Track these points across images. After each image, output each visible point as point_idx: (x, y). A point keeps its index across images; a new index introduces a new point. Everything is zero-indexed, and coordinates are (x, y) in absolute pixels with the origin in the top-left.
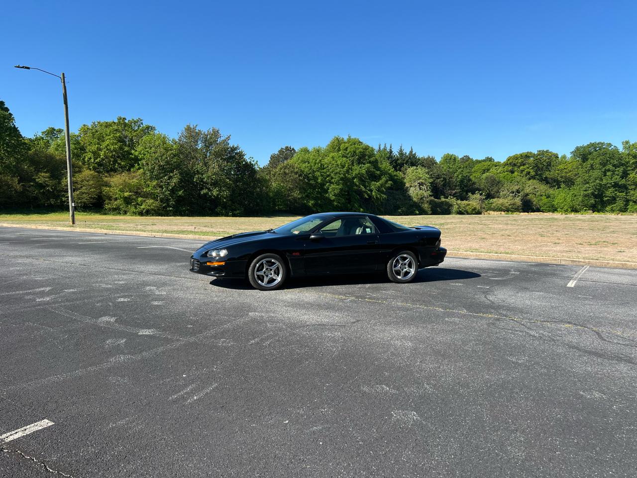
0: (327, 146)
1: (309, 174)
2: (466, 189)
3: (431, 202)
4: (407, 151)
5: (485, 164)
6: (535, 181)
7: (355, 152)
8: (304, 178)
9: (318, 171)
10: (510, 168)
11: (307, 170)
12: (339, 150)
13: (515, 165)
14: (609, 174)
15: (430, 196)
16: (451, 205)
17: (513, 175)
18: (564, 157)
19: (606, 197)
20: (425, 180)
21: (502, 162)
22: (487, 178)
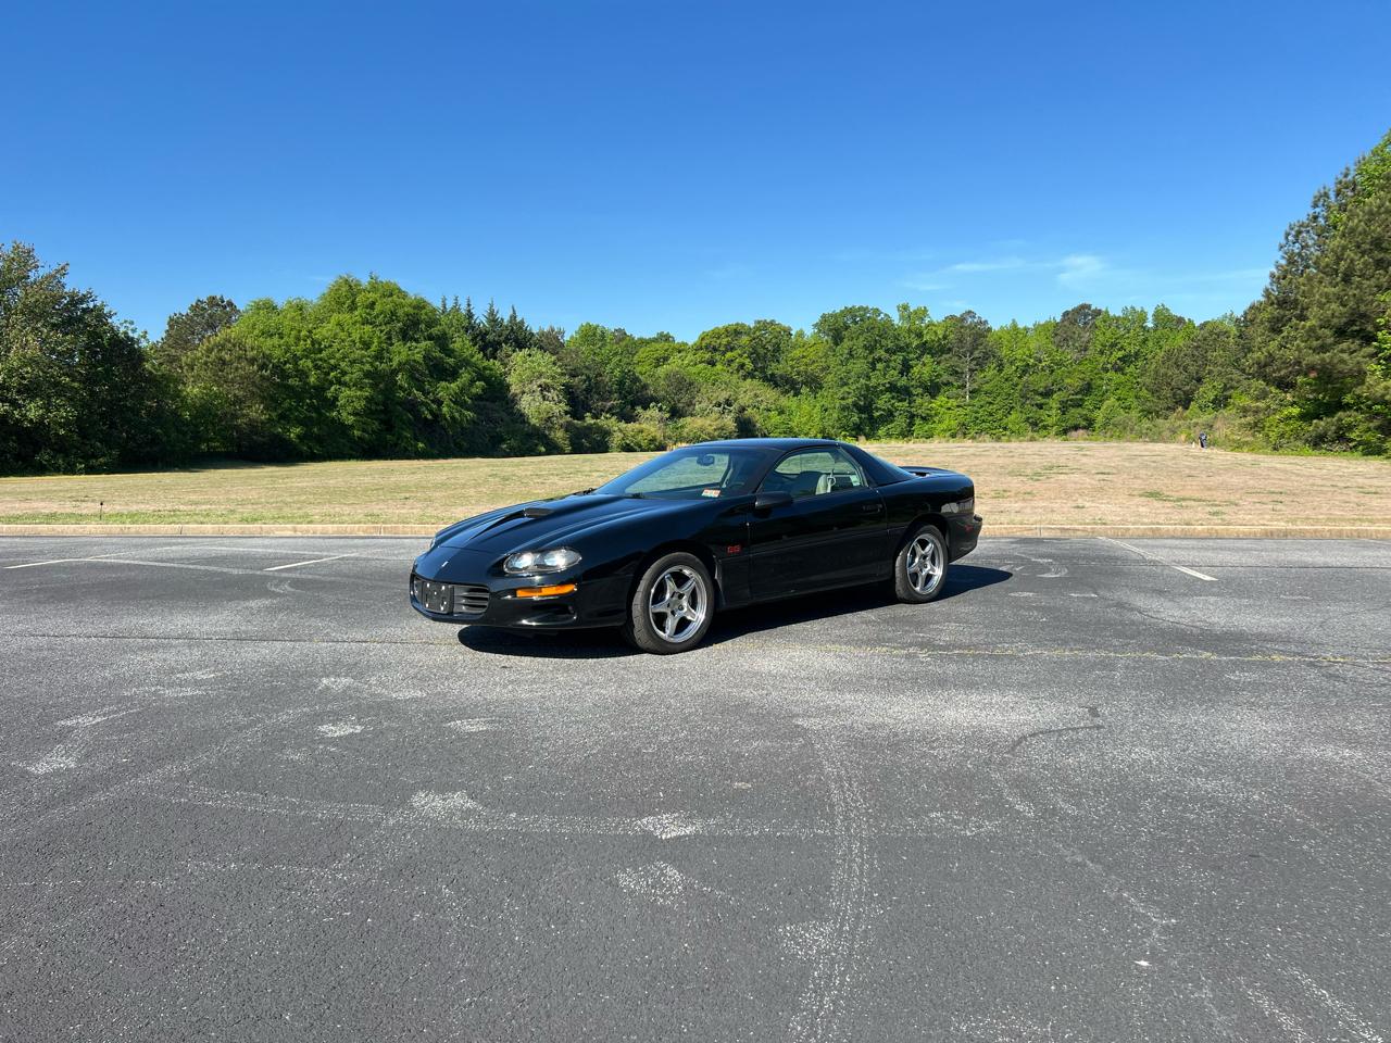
0: (321, 298)
1: (285, 363)
2: (633, 398)
3: (568, 428)
4: (504, 315)
5: (657, 346)
6: (755, 382)
7: (393, 313)
8: (273, 374)
9: (307, 357)
10: (708, 356)
11: (277, 353)
12: (353, 307)
13: (715, 349)
14: (879, 366)
15: (566, 413)
16: (608, 433)
17: (715, 368)
18: (801, 334)
19: (877, 409)
20: (553, 378)
21: (690, 343)
22: (667, 376)
